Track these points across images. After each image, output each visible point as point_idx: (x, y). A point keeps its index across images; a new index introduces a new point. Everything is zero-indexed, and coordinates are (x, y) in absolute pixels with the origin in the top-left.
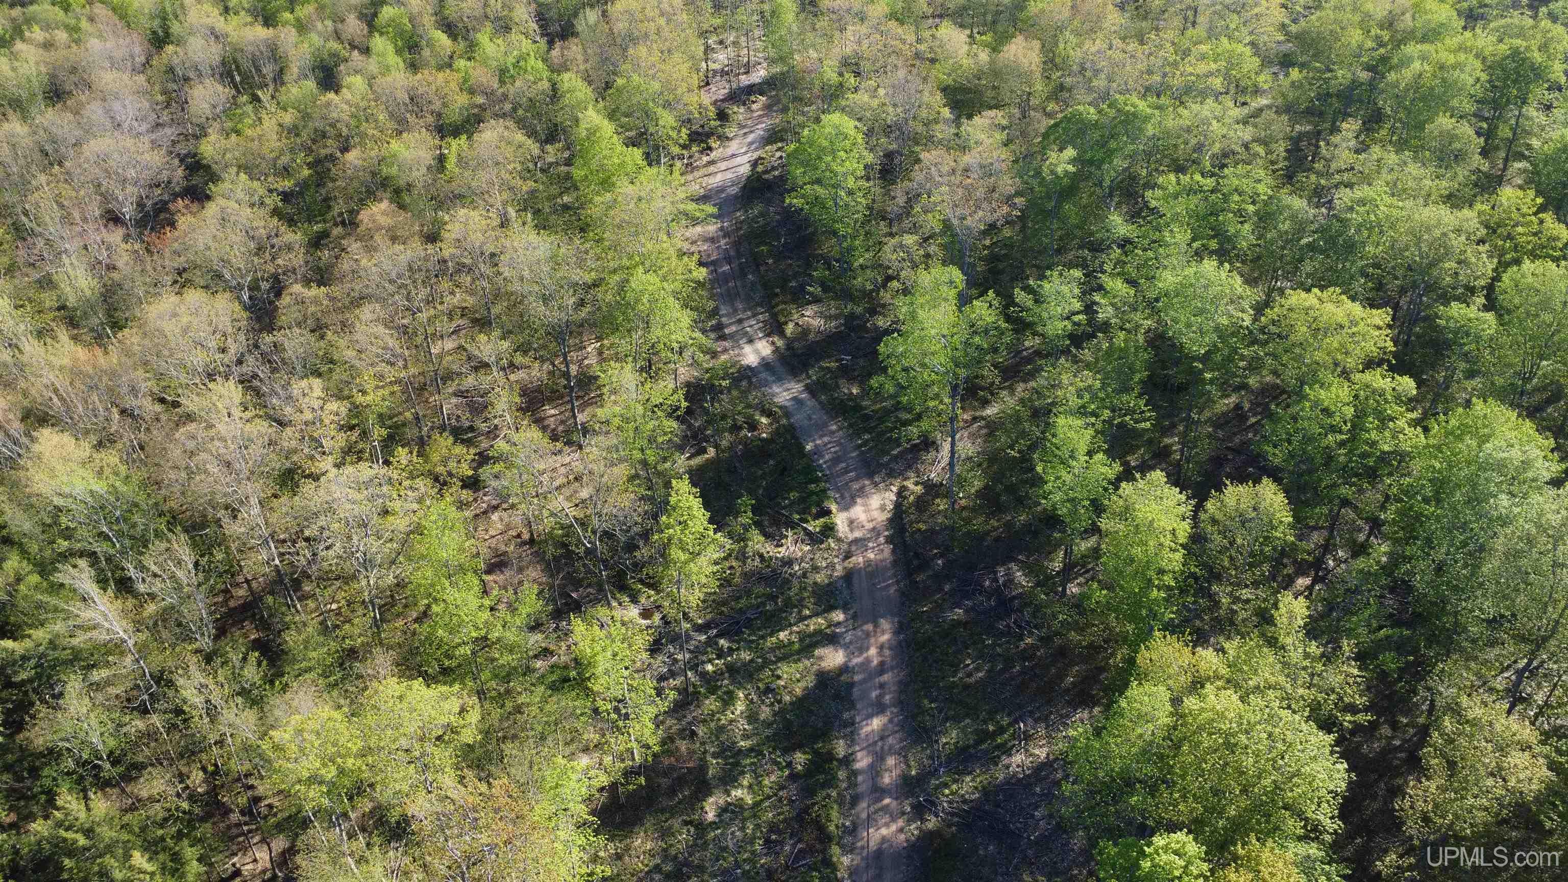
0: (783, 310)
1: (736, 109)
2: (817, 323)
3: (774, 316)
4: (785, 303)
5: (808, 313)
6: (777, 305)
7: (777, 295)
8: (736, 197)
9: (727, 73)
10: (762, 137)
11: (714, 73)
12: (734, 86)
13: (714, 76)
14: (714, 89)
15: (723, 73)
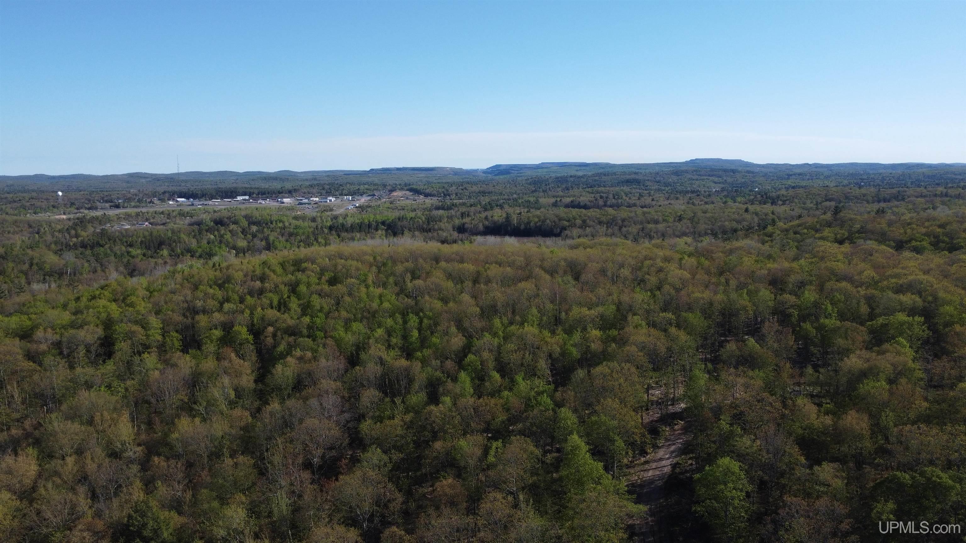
1: (664, 428)
8: (660, 488)
9: (660, 404)
10: (680, 449)
11: (652, 402)
12: (664, 412)
13: (652, 405)
14: (651, 413)
15: (658, 403)
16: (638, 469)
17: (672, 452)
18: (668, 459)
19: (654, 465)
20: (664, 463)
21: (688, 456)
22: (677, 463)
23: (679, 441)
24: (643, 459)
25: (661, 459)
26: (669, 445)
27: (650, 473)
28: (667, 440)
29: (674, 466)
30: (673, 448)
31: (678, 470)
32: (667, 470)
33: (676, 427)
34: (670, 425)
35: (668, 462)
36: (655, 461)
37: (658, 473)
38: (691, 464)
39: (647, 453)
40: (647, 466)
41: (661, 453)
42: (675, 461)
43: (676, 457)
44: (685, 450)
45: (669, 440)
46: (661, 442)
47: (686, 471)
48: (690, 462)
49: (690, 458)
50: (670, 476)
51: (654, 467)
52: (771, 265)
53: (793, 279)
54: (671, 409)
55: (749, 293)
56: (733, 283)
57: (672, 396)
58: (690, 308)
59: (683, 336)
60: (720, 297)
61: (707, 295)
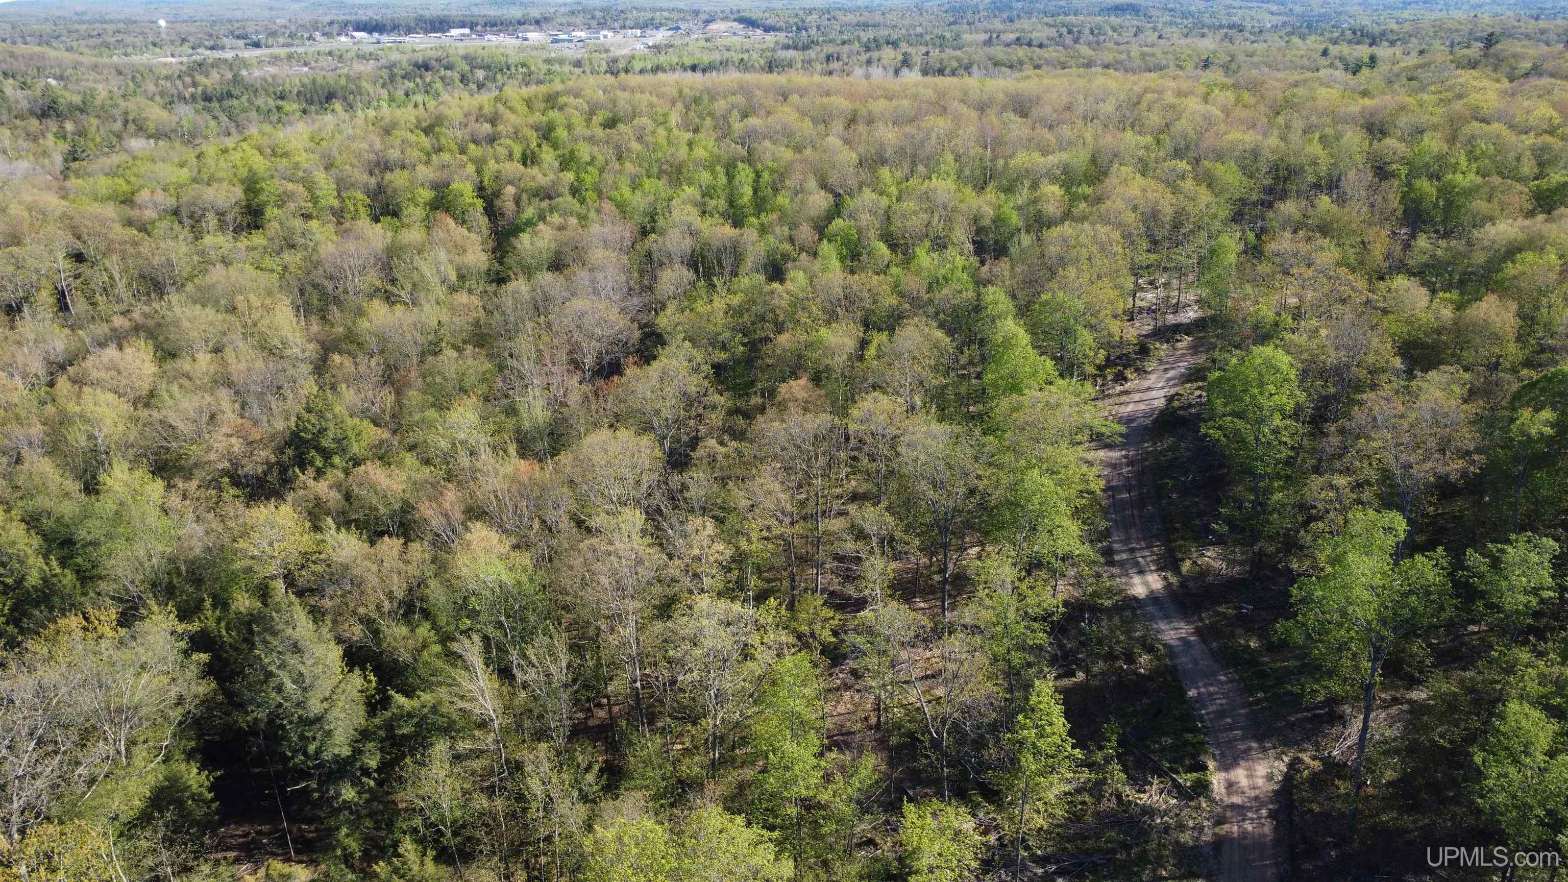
0: (1181, 546)
1: (1158, 345)
2: (1218, 564)
4: (1185, 540)
5: (1209, 554)
6: (1175, 541)
7: (1177, 530)
8: (1146, 428)
9: (1154, 311)
10: (1182, 375)
11: (1141, 310)
12: (1160, 324)
16: (1109, 401)
20: (1154, 394)
21: (1195, 385)
22: (1177, 394)
23: (1181, 364)
24: (1119, 388)
25: (1149, 389)
26: (1165, 370)
27: (1130, 408)
29: (1170, 399)
30: (1171, 374)
31: (1176, 404)
32: (1160, 403)
33: (1179, 345)
35: (1162, 393)
36: (1139, 391)
37: (1142, 407)
38: (1200, 396)
39: (1126, 379)
40: (1124, 398)
41: (1151, 380)
42: (1173, 391)
43: (1175, 385)
44: (1195, 375)
45: (1167, 363)
46: (1150, 365)
47: (1190, 406)
48: (1197, 393)
49: (1199, 388)
50: (1162, 412)
51: (1137, 399)
52: (1367, 102)
55: (1323, 139)
59: (1205, 196)
60: (1273, 141)
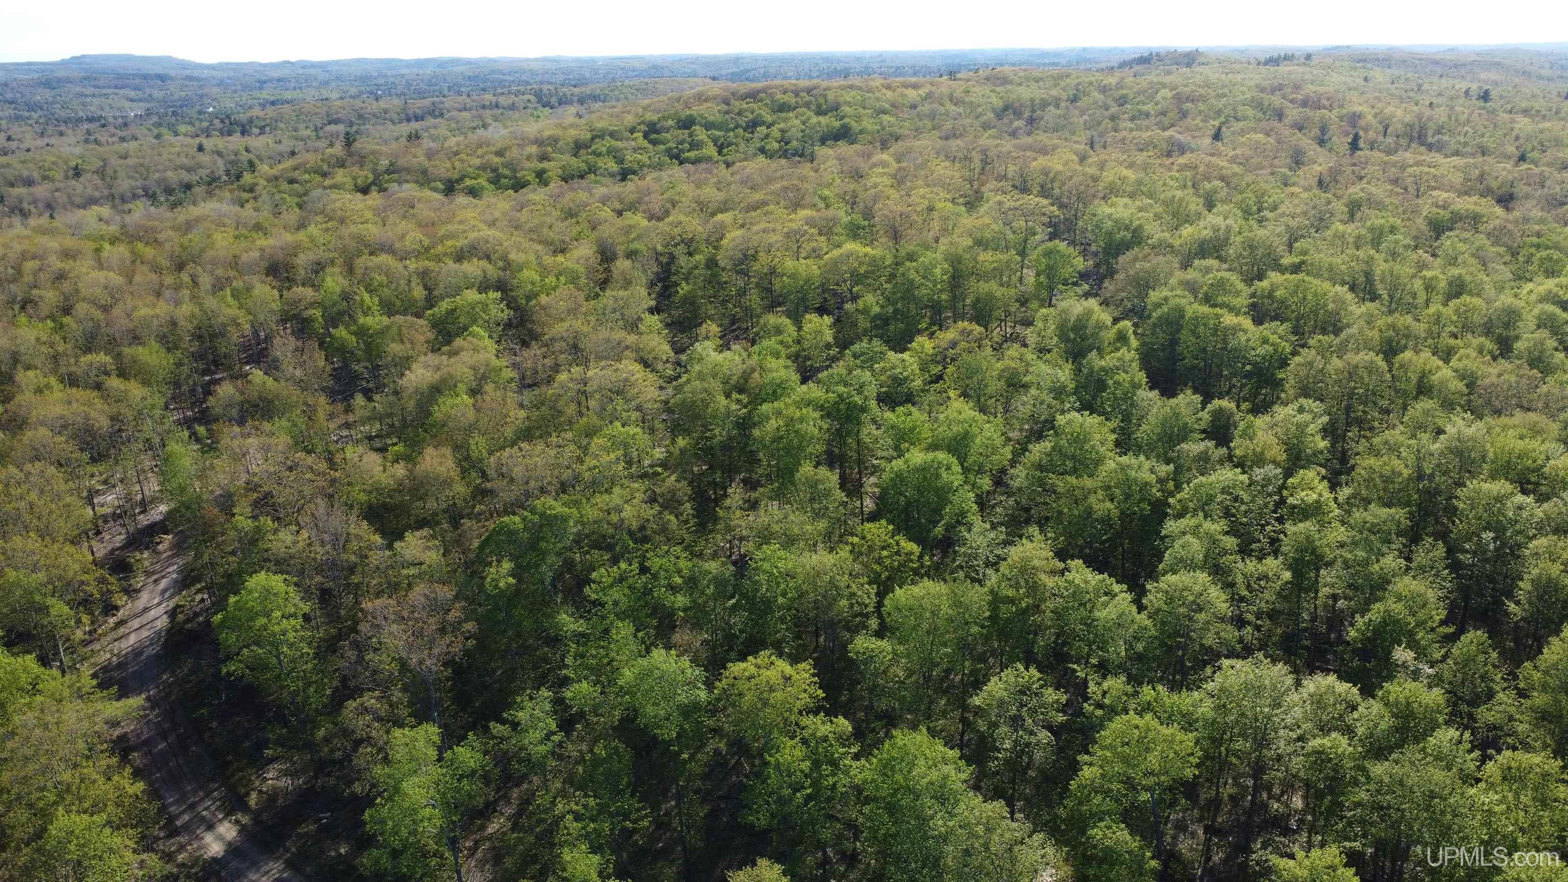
3: (232, 789)
5: (270, 775)
8: (157, 656)
9: (120, 516)
10: (176, 582)
11: (105, 520)
12: (131, 529)
13: (106, 522)
14: (108, 537)
15: (115, 517)
16: (104, 641)
17: (164, 591)
18: (159, 604)
19: (136, 624)
20: (153, 613)
21: (193, 590)
22: (178, 606)
23: (171, 569)
24: (112, 621)
25: (146, 610)
26: (156, 581)
27: (132, 639)
28: (148, 574)
29: (173, 614)
30: (163, 584)
31: (181, 617)
32: (163, 622)
33: (160, 547)
34: (147, 548)
35: (161, 609)
36: (136, 616)
37: (145, 633)
38: (203, 600)
39: (117, 608)
40: (122, 630)
41: (144, 599)
42: (172, 604)
43: (172, 597)
44: (186, 581)
45: (154, 573)
46: (139, 581)
47: (196, 615)
48: (198, 597)
49: (199, 591)
50: (169, 631)
51: (136, 626)
52: (262, 242)
53: (302, 260)
54: (144, 520)
55: (235, 295)
56: (206, 281)
57: (139, 497)
58: (136, 339)
59: (136, 391)
60: (186, 309)
61: (163, 309)
